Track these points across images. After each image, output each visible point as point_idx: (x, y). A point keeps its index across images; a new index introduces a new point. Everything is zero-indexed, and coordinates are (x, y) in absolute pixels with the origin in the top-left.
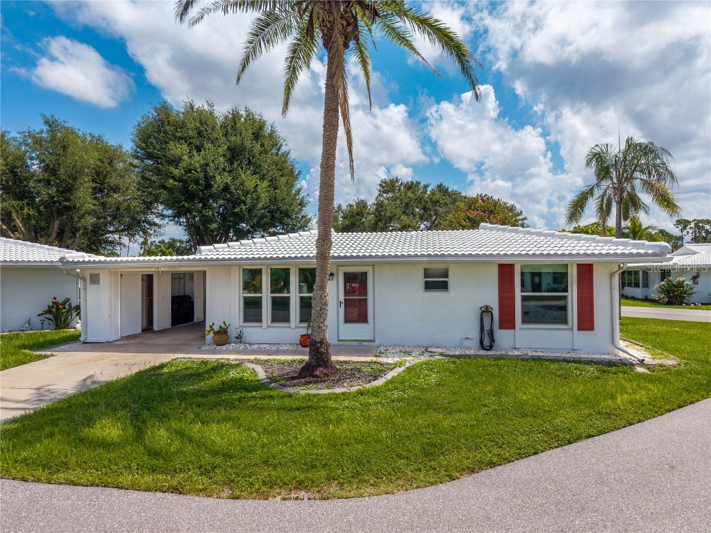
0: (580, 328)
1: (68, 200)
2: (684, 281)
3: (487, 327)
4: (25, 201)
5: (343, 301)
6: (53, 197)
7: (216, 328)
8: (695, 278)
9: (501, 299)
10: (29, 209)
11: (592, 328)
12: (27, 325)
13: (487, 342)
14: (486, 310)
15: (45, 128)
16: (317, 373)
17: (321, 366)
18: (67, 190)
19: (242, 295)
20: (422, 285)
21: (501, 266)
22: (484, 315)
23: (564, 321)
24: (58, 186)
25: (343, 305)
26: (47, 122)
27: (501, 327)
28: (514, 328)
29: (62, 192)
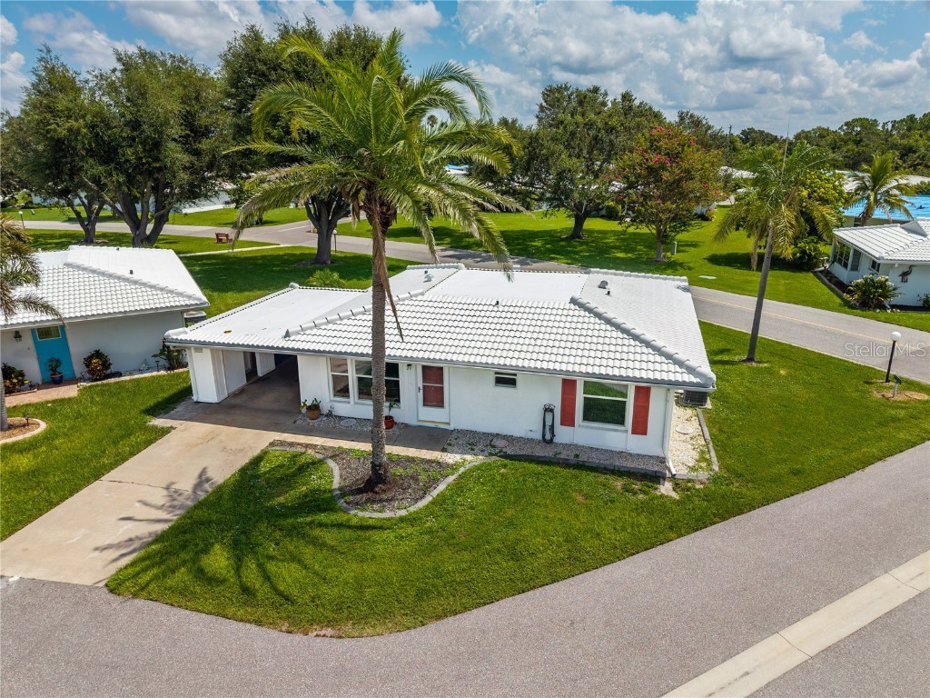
0: (634, 432)
1: (157, 159)
2: (887, 280)
3: (549, 423)
4: (112, 165)
5: (421, 387)
6: (141, 158)
7: (308, 403)
8: (905, 275)
9: (563, 400)
10: (118, 175)
11: (644, 432)
12: (144, 365)
13: (548, 436)
14: (548, 410)
15: (119, 66)
16: (377, 489)
17: (380, 483)
18: (155, 147)
19: (331, 373)
20: (493, 381)
21: (565, 381)
22: (547, 413)
23: (621, 422)
24: (144, 143)
25: (421, 391)
26: (119, 60)
27: (563, 423)
28: (573, 426)
29: (151, 150)
